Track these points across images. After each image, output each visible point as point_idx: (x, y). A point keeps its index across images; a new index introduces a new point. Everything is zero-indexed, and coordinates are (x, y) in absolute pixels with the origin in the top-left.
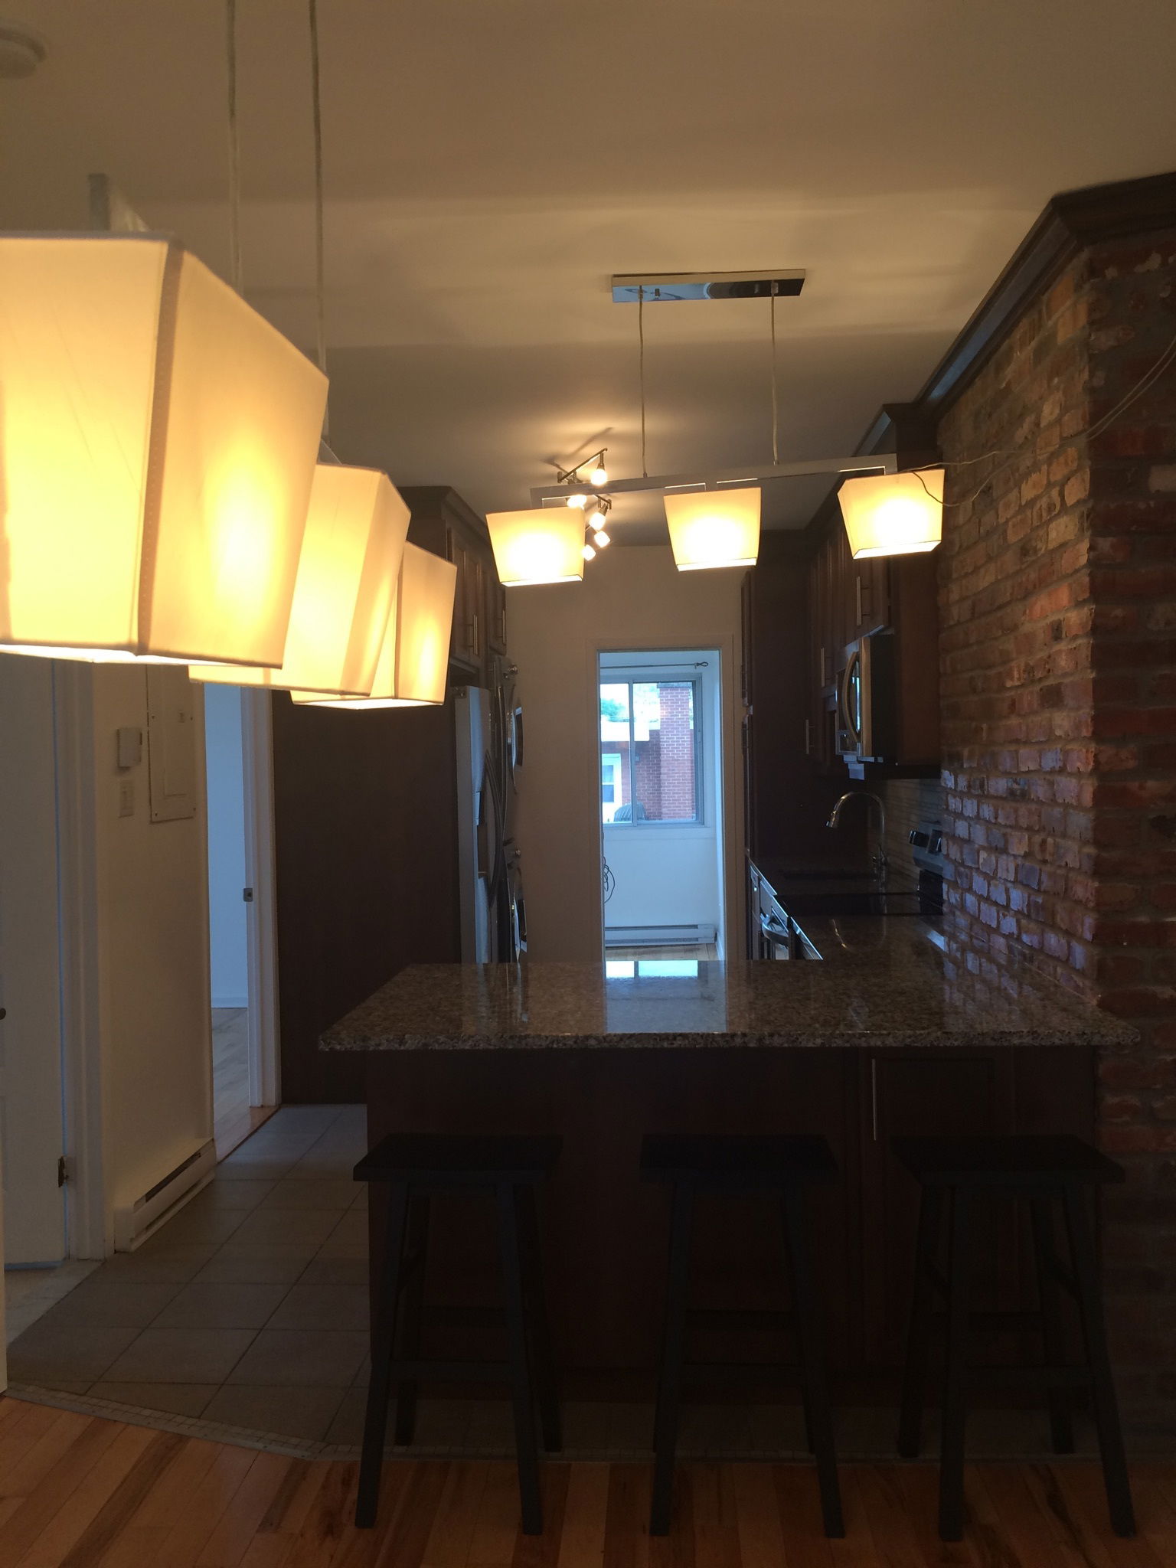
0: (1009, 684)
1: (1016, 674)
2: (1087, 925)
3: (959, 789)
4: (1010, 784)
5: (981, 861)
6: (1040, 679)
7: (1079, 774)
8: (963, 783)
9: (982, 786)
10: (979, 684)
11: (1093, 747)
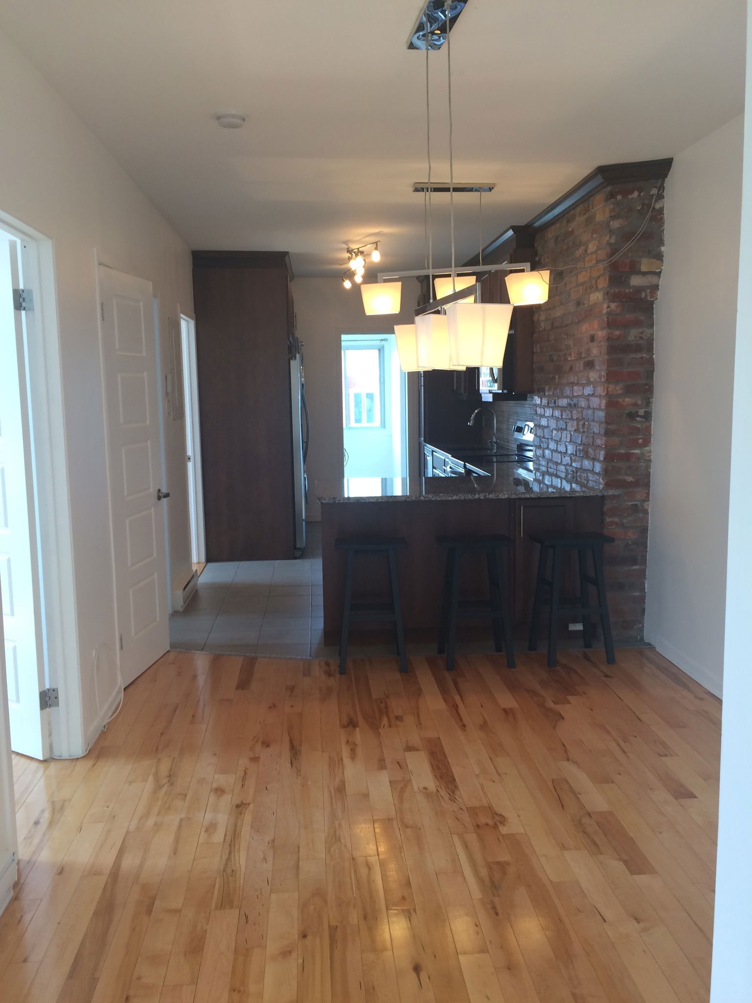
0: (569, 359)
1: (573, 355)
2: (602, 455)
3: (543, 404)
4: (569, 401)
5: (554, 435)
6: (584, 358)
7: (600, 396)
8: (545, 401)
9: (555, 402)
10: (555, 358)
11: (606, 385)
